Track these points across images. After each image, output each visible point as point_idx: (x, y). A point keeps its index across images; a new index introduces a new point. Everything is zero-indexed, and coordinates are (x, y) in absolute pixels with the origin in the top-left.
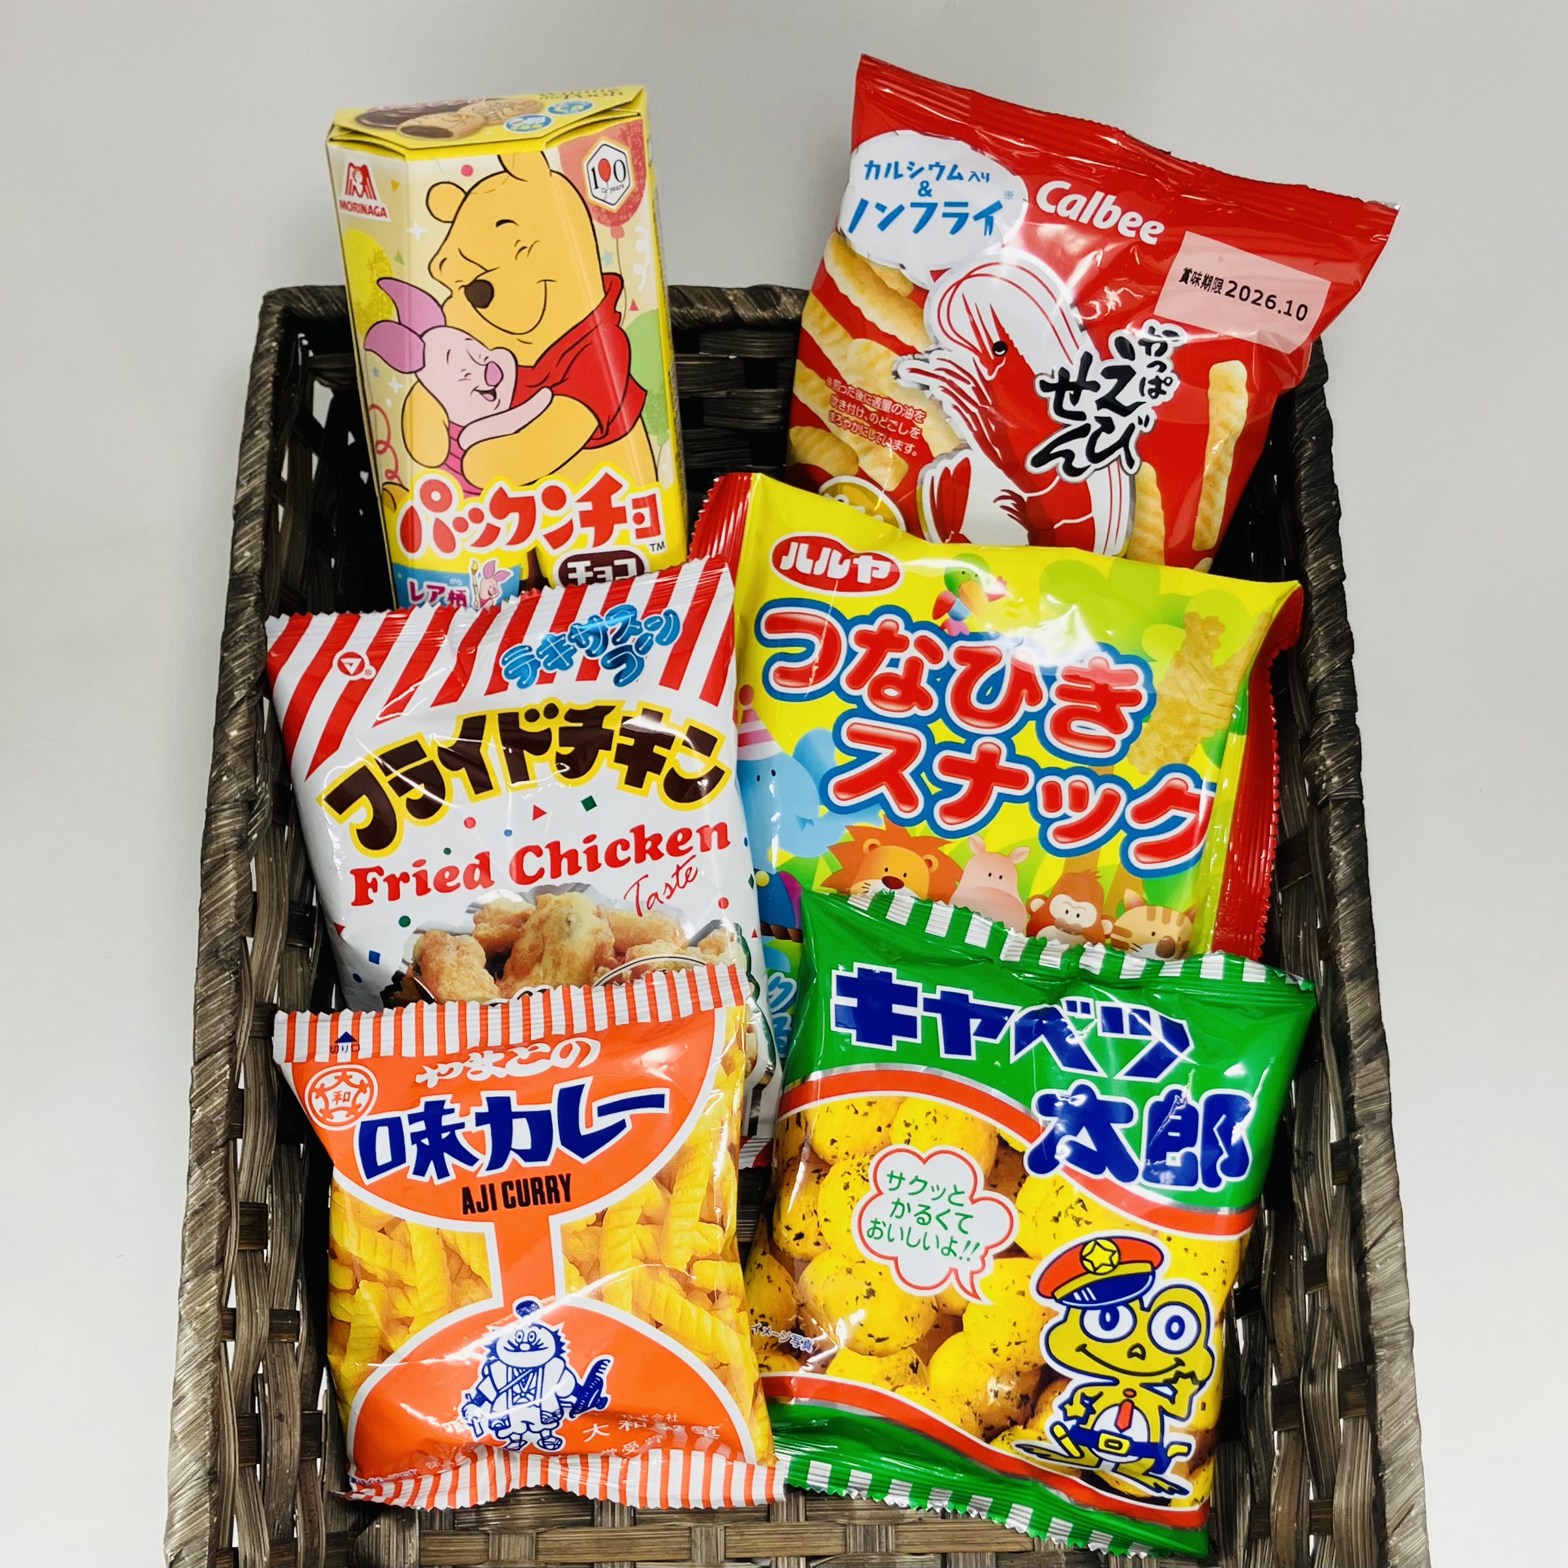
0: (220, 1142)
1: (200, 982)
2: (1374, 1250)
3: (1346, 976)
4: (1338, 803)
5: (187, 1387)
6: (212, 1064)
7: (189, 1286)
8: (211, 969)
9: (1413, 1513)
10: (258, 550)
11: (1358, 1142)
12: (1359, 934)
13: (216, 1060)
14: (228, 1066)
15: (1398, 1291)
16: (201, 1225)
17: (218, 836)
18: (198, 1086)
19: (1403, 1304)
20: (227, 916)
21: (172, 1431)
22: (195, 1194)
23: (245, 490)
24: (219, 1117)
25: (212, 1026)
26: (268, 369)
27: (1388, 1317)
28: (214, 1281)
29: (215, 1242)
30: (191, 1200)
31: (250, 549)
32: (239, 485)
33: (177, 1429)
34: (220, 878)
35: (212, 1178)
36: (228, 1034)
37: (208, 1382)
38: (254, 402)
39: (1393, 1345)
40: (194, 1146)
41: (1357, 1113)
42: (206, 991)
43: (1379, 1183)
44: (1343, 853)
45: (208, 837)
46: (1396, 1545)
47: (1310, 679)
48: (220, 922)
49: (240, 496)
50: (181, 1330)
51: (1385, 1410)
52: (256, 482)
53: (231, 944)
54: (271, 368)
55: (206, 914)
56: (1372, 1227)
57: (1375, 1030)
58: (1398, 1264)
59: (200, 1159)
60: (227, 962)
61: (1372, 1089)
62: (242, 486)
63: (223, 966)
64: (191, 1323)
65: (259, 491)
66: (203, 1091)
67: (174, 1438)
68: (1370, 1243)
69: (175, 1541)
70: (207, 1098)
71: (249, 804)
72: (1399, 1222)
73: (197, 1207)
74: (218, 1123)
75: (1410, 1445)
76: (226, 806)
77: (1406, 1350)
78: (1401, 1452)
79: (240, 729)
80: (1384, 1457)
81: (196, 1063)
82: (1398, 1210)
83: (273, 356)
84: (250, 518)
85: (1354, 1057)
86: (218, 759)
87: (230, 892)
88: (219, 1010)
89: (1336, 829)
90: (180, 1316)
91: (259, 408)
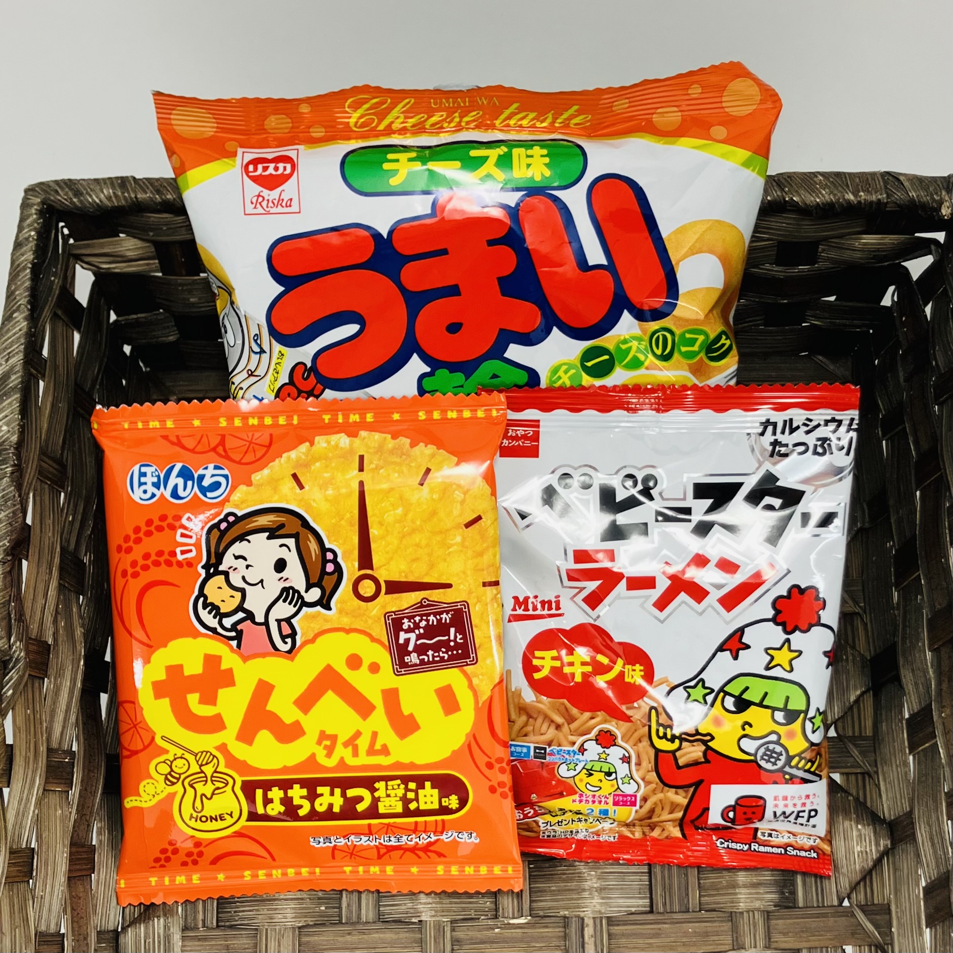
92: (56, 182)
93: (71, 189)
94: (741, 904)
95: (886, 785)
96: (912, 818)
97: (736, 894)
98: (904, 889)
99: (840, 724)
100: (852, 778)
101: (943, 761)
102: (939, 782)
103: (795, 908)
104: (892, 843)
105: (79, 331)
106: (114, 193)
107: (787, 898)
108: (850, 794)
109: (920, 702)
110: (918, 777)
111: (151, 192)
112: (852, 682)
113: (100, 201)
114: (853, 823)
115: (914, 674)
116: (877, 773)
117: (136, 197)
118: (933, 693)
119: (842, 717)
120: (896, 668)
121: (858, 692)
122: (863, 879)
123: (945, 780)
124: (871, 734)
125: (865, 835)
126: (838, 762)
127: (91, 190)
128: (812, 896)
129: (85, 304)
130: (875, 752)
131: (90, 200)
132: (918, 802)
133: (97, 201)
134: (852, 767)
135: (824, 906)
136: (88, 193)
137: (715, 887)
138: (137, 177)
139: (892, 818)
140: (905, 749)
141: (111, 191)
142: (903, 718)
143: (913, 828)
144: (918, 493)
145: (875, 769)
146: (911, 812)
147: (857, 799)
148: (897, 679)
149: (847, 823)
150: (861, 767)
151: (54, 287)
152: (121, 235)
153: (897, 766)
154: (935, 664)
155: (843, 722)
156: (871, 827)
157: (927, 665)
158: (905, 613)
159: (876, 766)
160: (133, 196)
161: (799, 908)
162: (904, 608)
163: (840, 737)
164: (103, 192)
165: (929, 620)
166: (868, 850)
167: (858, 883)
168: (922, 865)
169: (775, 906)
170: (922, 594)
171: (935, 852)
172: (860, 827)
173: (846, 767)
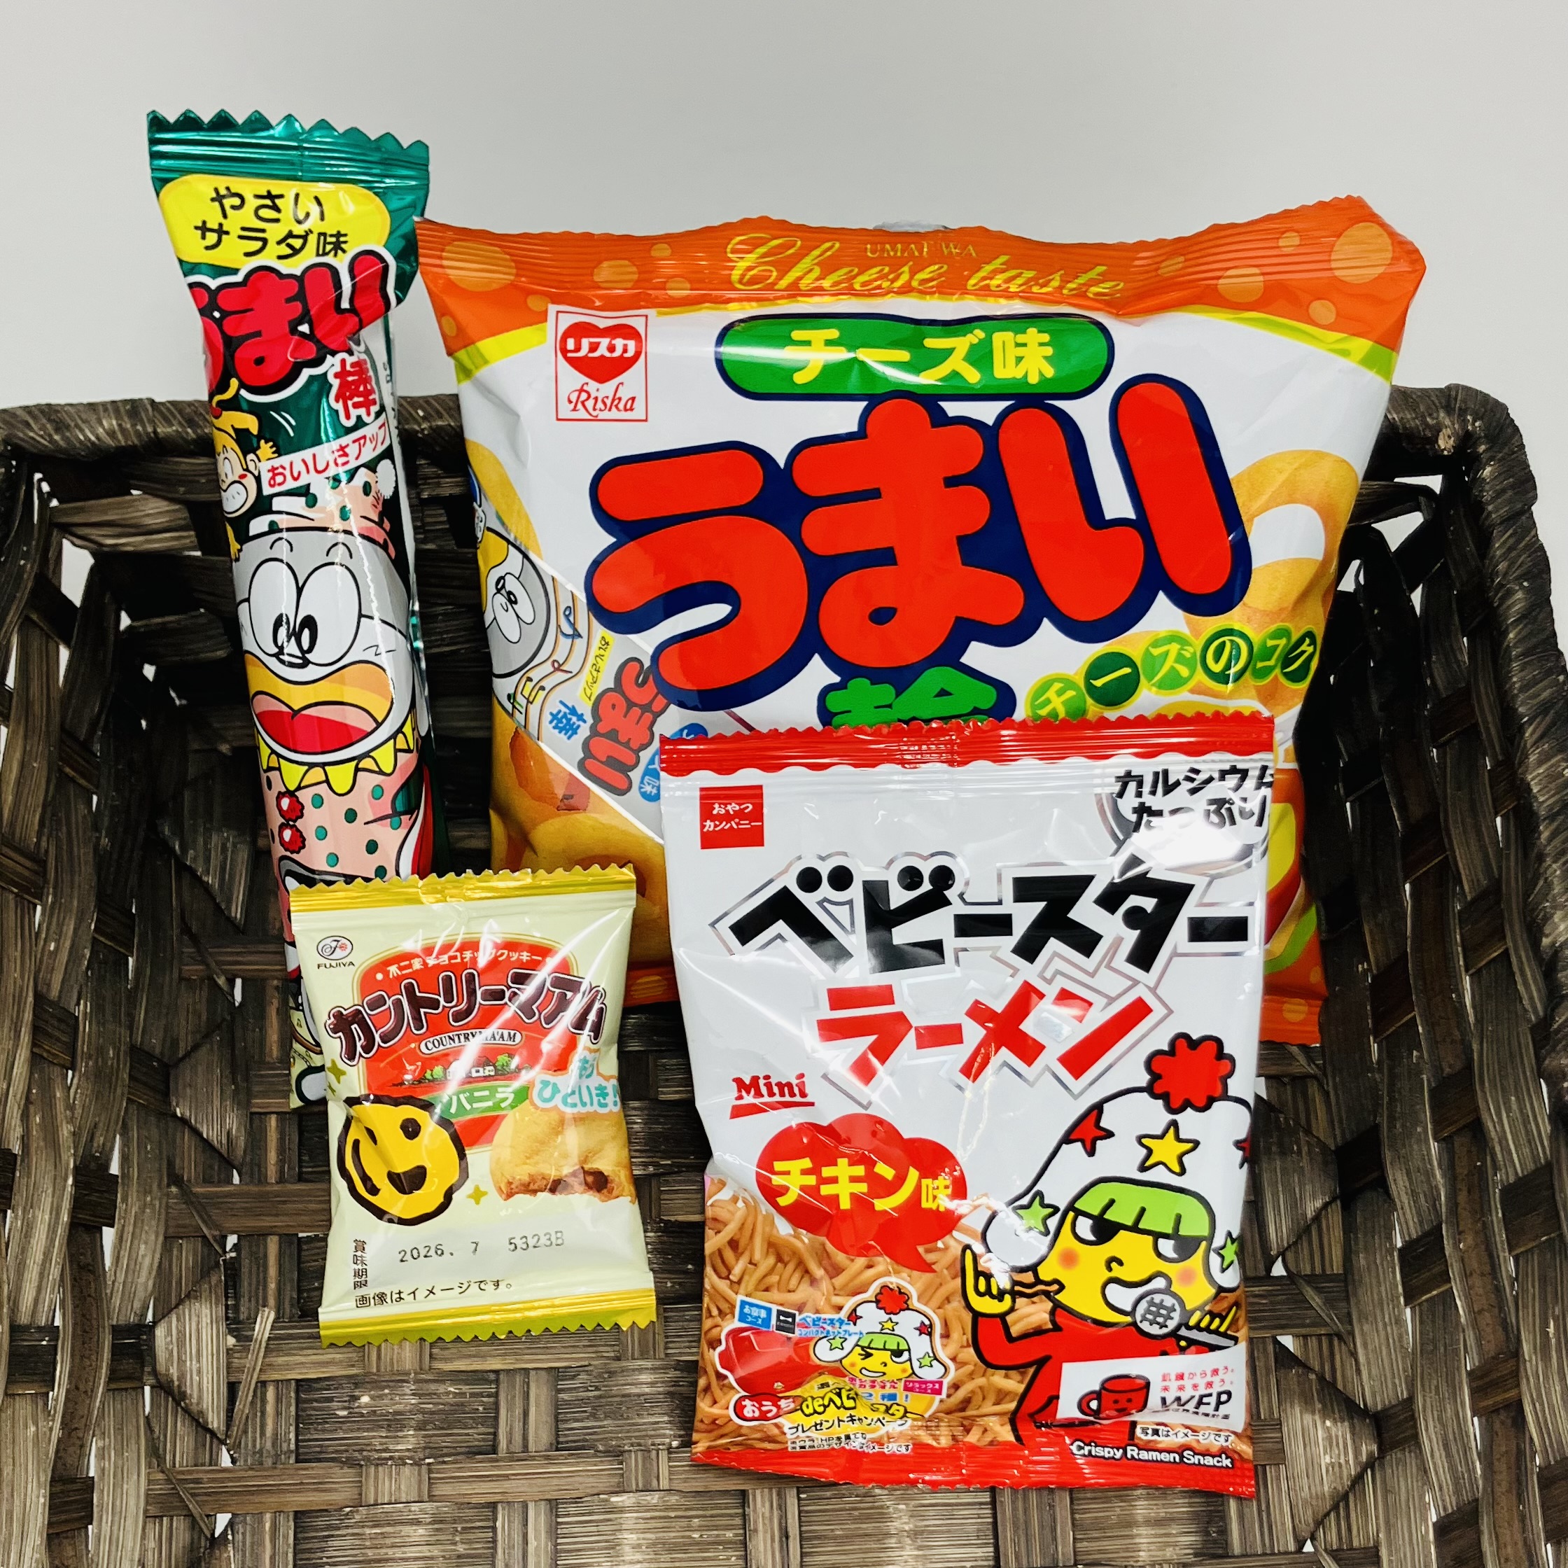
92: (27, 409)
93: (49, 420)
94: (1141, 1554)
95: (1367, 1355)
96: (1412, 1410)
97: (1132, 1537)
98: (1401, 1524)
99: (1289, 1255)
100: (1313, 1343)
101: (1463, 1320)
102: (1458, 1355)
103: (1228, 1556)
104: (1380, 1449)
105: (68, 645)
106: (120, 425)
107: (1215, 1541)
108: (1310, 1369)
109: (1421, 1223)
110: (1422, 1345)
111: (180, 423)
112: (1308, 1188)
113: (98, 438)
114: (1317, 1417)
115: (1410, 1179)
116: (1352, 1333)
117: (155, 432)
118: (1444, 1210)
119: (1295, 1243)
120: (1381, 1167)
121: (1319, 1204)
122: (1335, 1507)
123: (1466, 1351)
124: (1341, 1272)
125: (1337, 1436)
126: (1290, 1317)
127: (84, 422)
128: (1255, 1536)
129: (77, 602)
130: (1347, 1299)
131: (82, 437)
132: (1423, 1386)
133: (93, 438)
134: (1313, 1325)
135: (1273, 1554)
136: (77, 426)
137: (1100, 1526)
138: (157, 400)
139: (1379, 1408)
140: (1398, 1298)
141: (114, 422)
142: (1393, 1247)
143: (1415, 1427)
144: (1407, 887)
145: (1349, 1328)
146: (1411, 1400)
147: (1321, 1378)
148: (1382, 1184)
149: (1308, 1418)
150: (1326, 1324)
151: (25, 576)
152: (134, 492)
153: (1385, 1325)
154: (1445, 1162)
155: (1296, 1252)
156: (1346, 1424)
157: (1431, 1164)
158: (1393, 1077)
159: (1351, 1323)
160: (150, 429)
161: (1234, 1557)
162: (1391, 1069)
163: (1291, 1276)
164: (101, 424)
165: (1431, 1091)
166: (1342, 1461)
167: (1328, 1514)
168: (1432, 1487)
169: (1196, 1555)
170: (1419, 1049)
171: (1452, 1468)
172: (1328, 1423)
173: (1304, 1326)
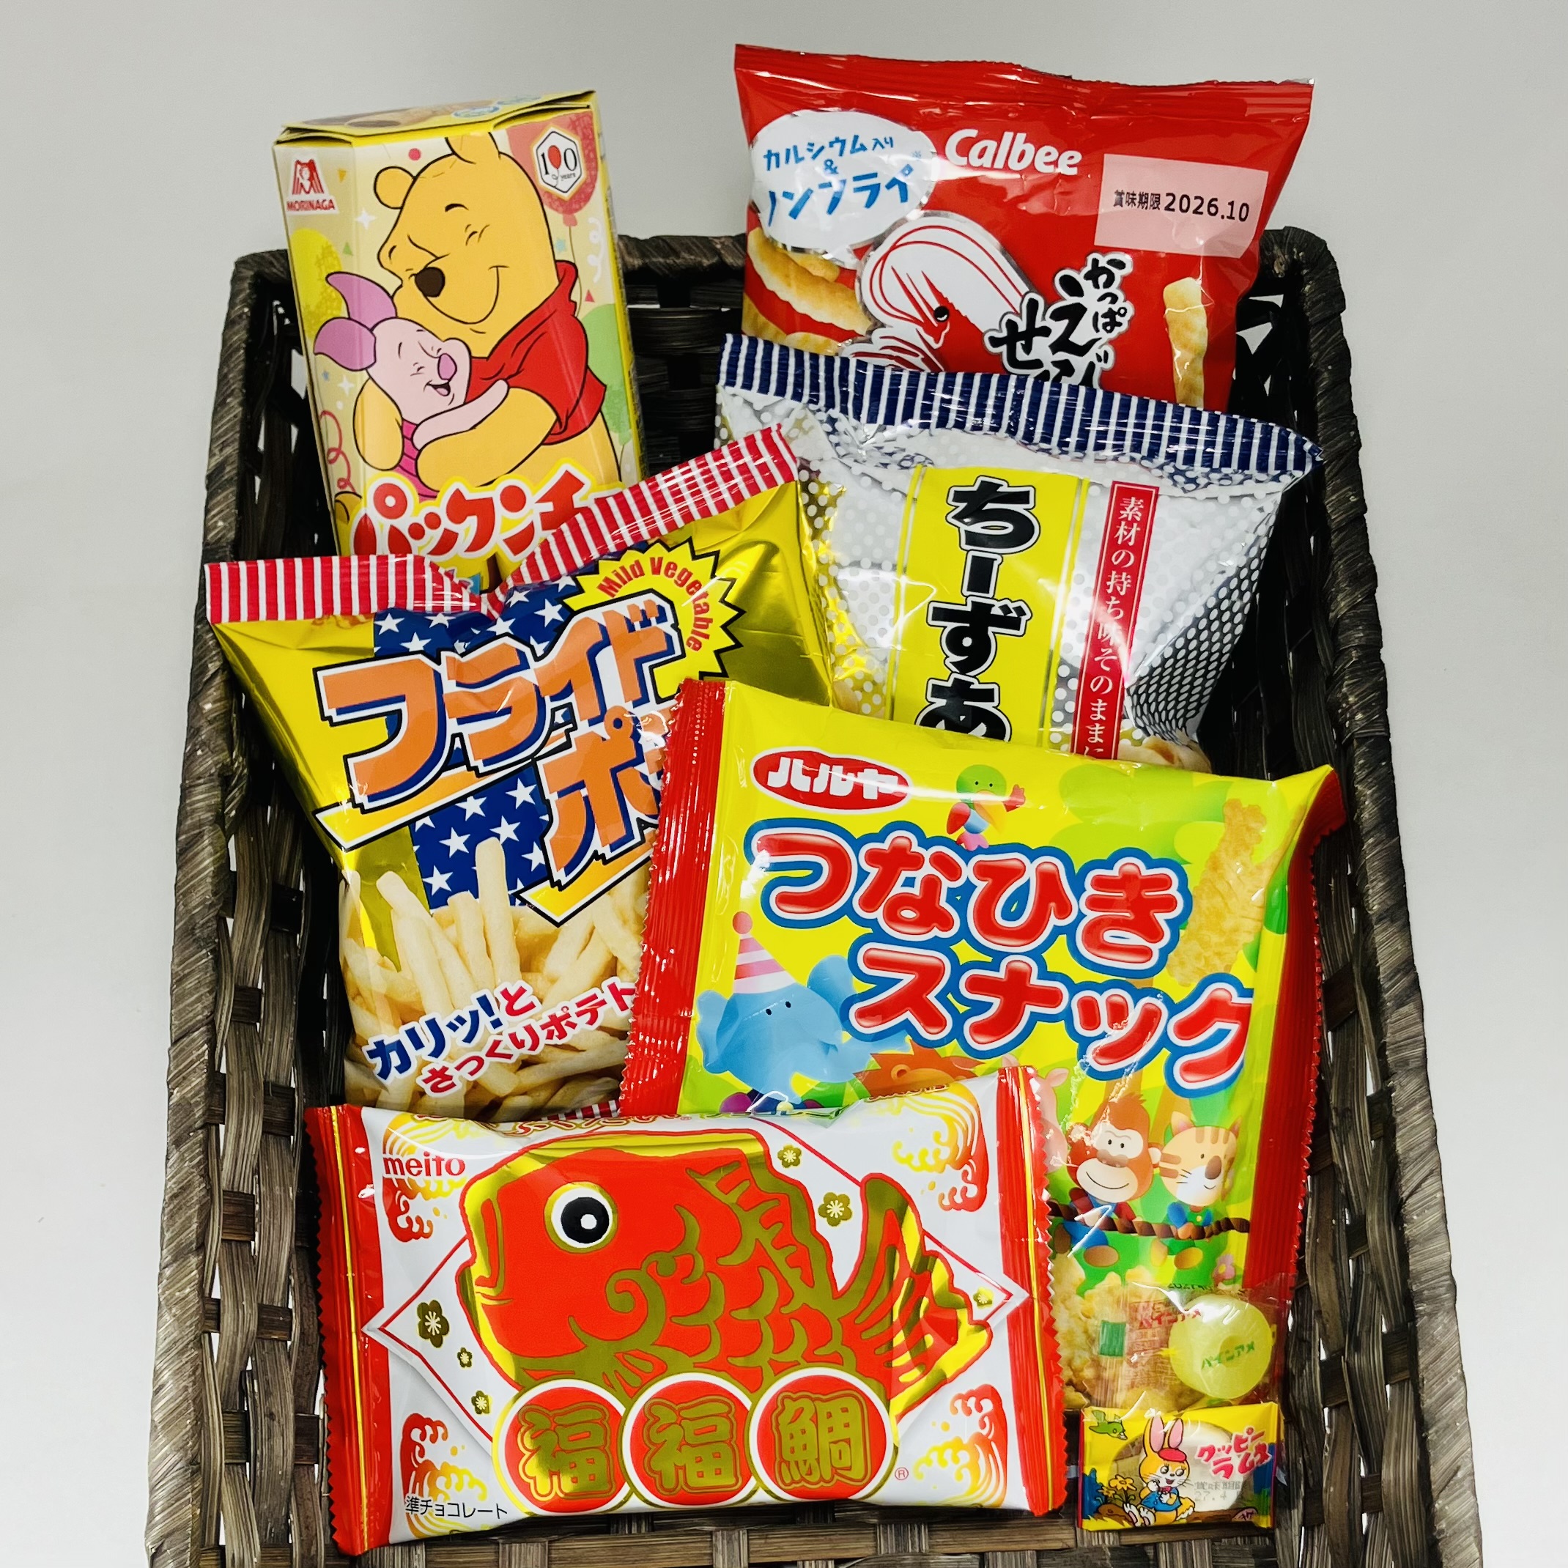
0: (198, 1124)
1: (176, 961)
2: (1410, 1201)
3: (1374, 918)
4: (1362, 741)
5: (166, 1375)
6: (187, 1046)
7: (168, 1272)
8: (186, 948)
9: (1460, 1475)
10: (232, 519)
11: (1391, 1090)
12: (1387, 874)
13: (193, 1040)
14: (206, 1046)
15: (1438, 1243)
16: (180, 1209)
17: (193, 811)
18: (175, 1068)
19: (1445, 1256)
20: (204, 891)
21: (153, 1421)
22: (173, 1177)
23: (218, 459)
24: (197, 1099)
25: (188, 1005)
26: (240, 335)
27: (1426, 1270)
28: (194, 1266)
29: (195, 1226)
30: (170, 1184)
31: (224, 520)
32: (211, 454)
33: (156, 1419)
34: (197, 854)
35: (191, 1160)
36: (206, 1013)
37: (189, 1368)
38: (226, 370)
39: (1434, 1299)
40: (172, 1127)
41: (1390, 1060)
42: (183, 970)
43: (1414, 1131)
44: (1369, 792)
45: (183, 814)
46: (1442, 1509)
47: (1332, 615)
48: (196, 899)
49: (213, 464)
50: (160, 1317)
51: (1426, 1368)
52: (228, 450)
53: (207, 922)
54: (243, 335)
55: (182, 891)
56: (1407, 1177)
57: (1406, 974)
58: (1438, 1215)
59: (177, 1142)
60: (204, 939)
61: (1404, 1034)
62: (215, 455)
63: (199, 943)
64: (170, 1309)
65: (231, 460)
66: (180, 1072)
67: (154, 1427)
68: (1406, 1193)
69: (156, 1532)
70: (184, 1078)
71: (225, 779)
72: (1437, 1171)
73: (175, 1191)
74: (197, 1104)
75: (1455, 1404)
76: (201, 781)
77: (1448, 1304)
78: (1446, 1410)
79: (214, 702)
80: (1426, 1417)
81: (174, 1043)
82: (1436, 1159)
83: (244, 323)
84: (222, 487)
85: (1384, 1002)
86: (193, 732)
87: (205, 869)
88: (196, 989)
89: (1362, 767)
90: (160, 1303)
91: (231, 376)
